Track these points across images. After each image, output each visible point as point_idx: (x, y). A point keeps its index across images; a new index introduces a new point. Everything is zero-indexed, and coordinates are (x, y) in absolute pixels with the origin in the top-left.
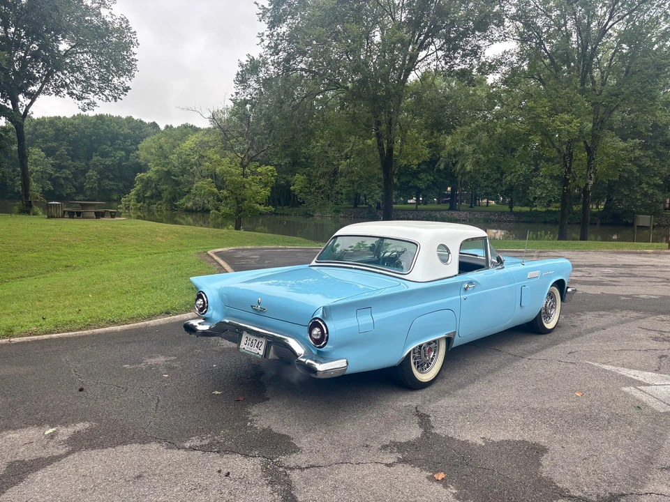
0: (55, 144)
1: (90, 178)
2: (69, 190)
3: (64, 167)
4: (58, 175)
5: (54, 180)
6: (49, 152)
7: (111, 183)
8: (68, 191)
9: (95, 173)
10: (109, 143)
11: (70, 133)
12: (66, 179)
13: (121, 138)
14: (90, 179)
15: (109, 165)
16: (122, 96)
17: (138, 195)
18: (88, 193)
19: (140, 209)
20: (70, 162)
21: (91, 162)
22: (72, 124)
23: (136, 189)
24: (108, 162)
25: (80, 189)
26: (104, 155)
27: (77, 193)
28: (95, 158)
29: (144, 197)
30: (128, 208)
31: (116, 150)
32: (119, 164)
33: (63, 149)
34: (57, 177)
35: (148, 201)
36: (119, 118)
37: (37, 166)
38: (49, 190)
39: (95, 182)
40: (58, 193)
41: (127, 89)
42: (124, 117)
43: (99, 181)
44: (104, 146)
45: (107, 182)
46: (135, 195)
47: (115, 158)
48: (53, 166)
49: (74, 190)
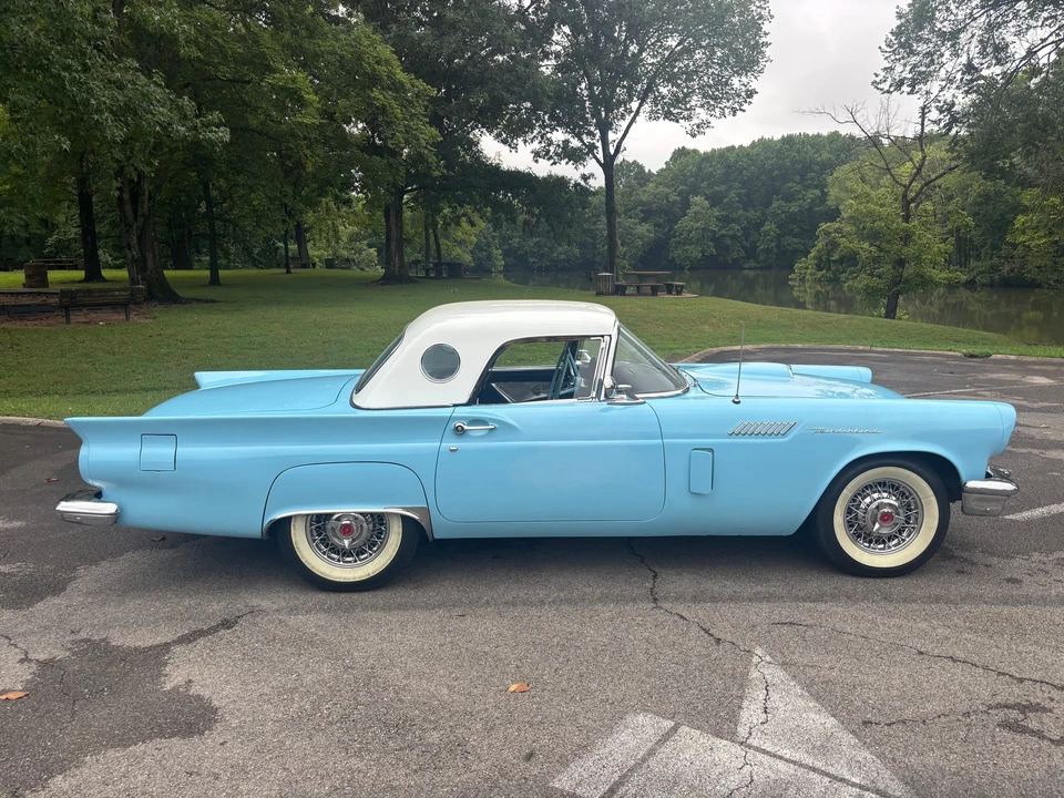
0: (723, 188)
1: (767, 233)
2: (737, 253)
3: (733, 220)
4: (723, 232)
5: (717, 240)
6: (715, 200)
7: (795, 240)
8: (735, 255)
9: (773, 226)
10: (798, 178)
11: (745, 169)
12: (734, 237)
13: (816, 168)
14: (765, 236)
15: (795, 213)
16: (745, 106)
17: (819, 258)
18: (762, 258)
19: (820, 281)
20: (741, 212)
21: (771, 209)
22: (748, 155)
23: (817, 248)
24: (794, 208)
25: (751, 252)
26: (789, 198)
27: (748, 258)
28: (775, 204)
29: (829, 261)
30: (803, 280)
31: (807, 187)
32: (810, 210)
33: (732, 194)
34: (723, 236)
35: (833, 268)
36: (819, 136)
37: (697, 222)
38: (711, 255)
39: (772, 241)
40: (721, 258)
41: (751, 94)
42: (825, 133)
43: (779, 237)
44: (790, 184)
45: (789, 239)
46: (815, 258)
47: (805, 201)
48: (718, 219)
49: (743, 254)
